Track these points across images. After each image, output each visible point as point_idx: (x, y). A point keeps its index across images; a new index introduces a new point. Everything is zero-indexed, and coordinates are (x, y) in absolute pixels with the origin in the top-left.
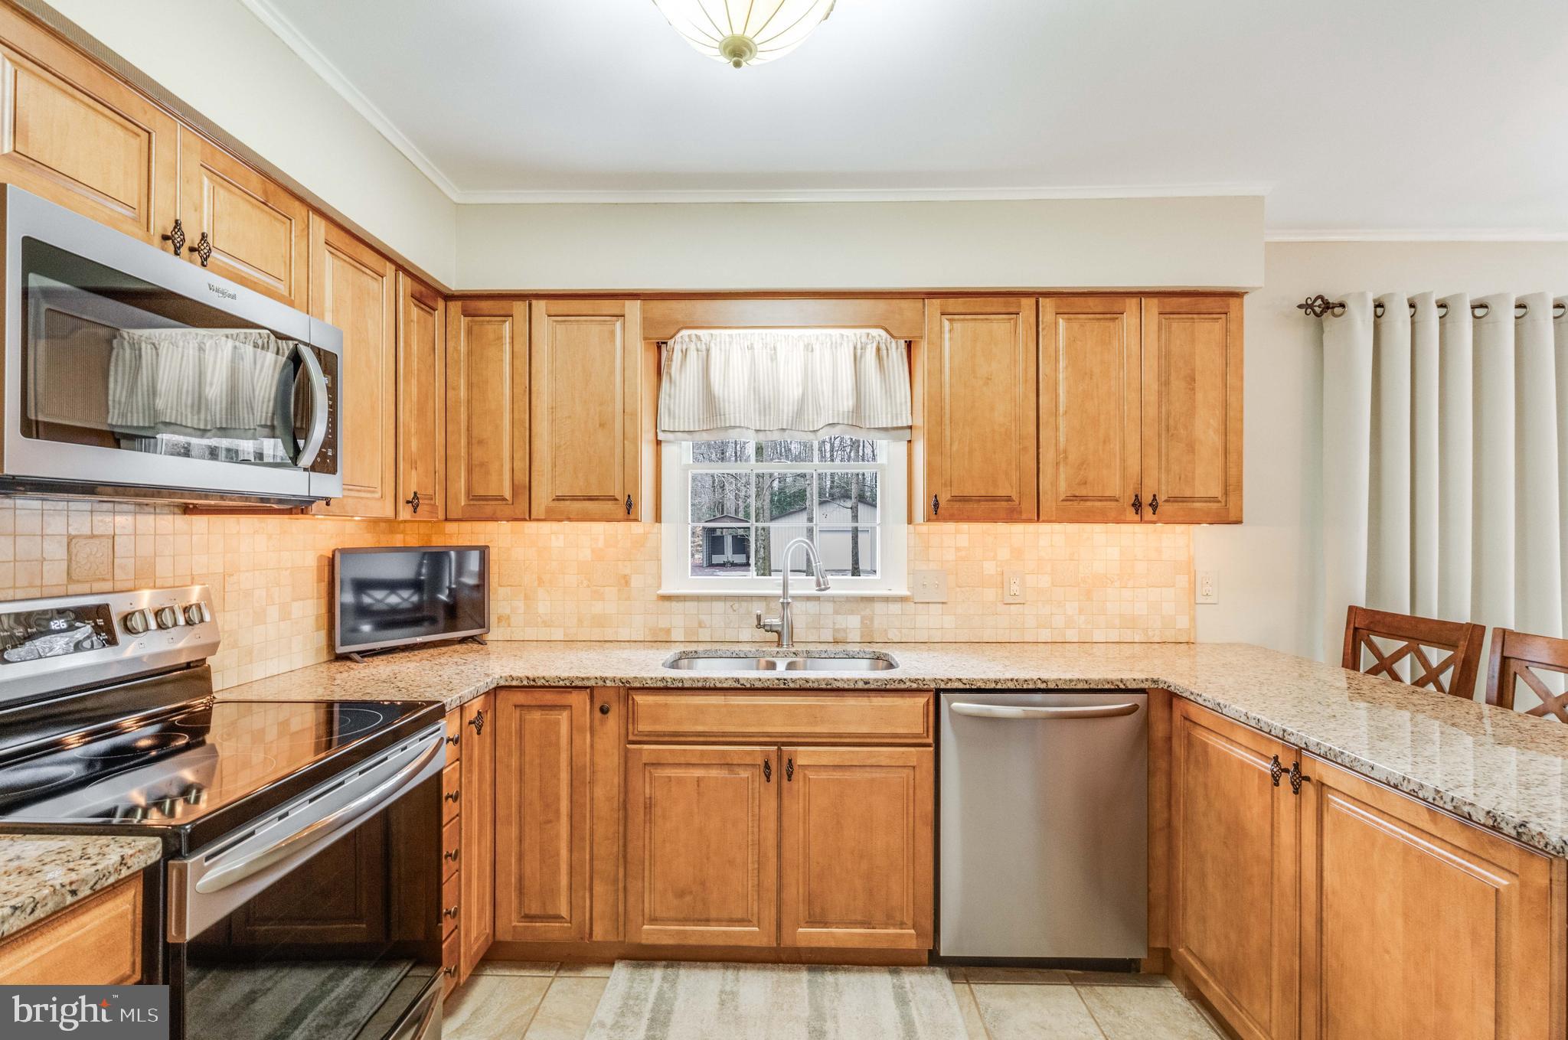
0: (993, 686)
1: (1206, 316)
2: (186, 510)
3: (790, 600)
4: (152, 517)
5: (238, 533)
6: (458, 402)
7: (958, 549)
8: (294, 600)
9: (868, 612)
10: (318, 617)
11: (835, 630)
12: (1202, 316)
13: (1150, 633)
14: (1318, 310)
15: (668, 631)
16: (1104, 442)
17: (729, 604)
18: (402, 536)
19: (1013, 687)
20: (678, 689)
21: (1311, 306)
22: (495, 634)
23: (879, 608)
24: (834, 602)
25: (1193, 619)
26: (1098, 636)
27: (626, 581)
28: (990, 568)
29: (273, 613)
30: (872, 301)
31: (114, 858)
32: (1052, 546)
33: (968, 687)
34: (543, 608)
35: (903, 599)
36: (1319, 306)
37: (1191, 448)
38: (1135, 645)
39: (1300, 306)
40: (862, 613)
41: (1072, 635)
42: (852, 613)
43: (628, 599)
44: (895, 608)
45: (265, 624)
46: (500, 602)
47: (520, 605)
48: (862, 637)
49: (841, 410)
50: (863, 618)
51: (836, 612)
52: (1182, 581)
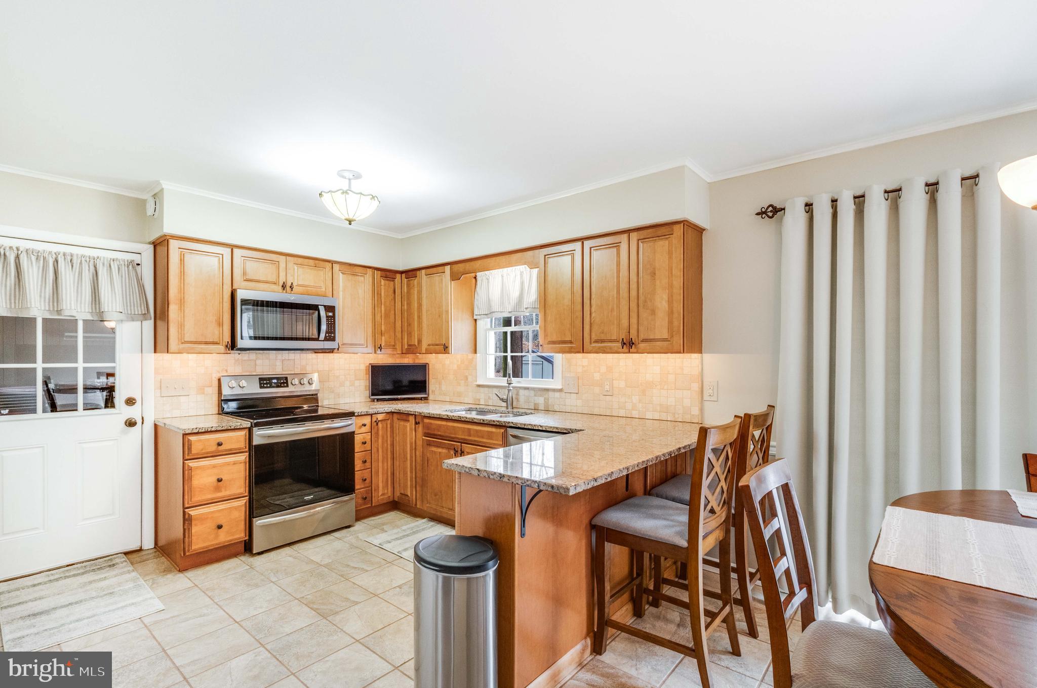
0: (523, 426)
1: (663, 237)
2: (316, 352)
3: (511, 388)
4: (305, 354)
5: (334, 358)
6: (404, 310)
7: (583, 367)
8: (355, 380)
9: (546, 396)
10: (366, 386)
11: (535, 404)
12: (661, 238)
13: (677, 416)
14: (770, 214)
15: (479, 400)
16: (611, 311)
17: (498, 389)
18: (408, 359)
19: (530, 428)
20: (433, 417)
21: (765, 213)
22: (431, 397)
23: (551, 394)
24: (534, 391)
25: (702, 410)
26: (649, 415)
27: (466, 378)
28: (597, 376)
29: (347, 383)
30: (521, 253)
31: (239, 424)
32: (626, 365)
33: (515, 426)
34: (443, 388)
35: (561, 390)
36: (771, 211)
37: (653, 312)
38: (669, 422)
39: (758, 214)
40: (545, 396)
41: (635, 414)
42: (541, 396)
43: (467, 386)
44: (557, 395)
45: (344, 386)
46: (432, 386)
47: (437, 386)
48: (544, 408)
49: (529, 301)
50: (545, 399)
51: (535, 396)
52: (696, 386)
